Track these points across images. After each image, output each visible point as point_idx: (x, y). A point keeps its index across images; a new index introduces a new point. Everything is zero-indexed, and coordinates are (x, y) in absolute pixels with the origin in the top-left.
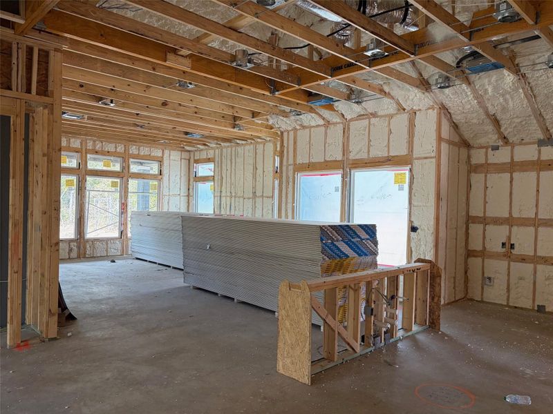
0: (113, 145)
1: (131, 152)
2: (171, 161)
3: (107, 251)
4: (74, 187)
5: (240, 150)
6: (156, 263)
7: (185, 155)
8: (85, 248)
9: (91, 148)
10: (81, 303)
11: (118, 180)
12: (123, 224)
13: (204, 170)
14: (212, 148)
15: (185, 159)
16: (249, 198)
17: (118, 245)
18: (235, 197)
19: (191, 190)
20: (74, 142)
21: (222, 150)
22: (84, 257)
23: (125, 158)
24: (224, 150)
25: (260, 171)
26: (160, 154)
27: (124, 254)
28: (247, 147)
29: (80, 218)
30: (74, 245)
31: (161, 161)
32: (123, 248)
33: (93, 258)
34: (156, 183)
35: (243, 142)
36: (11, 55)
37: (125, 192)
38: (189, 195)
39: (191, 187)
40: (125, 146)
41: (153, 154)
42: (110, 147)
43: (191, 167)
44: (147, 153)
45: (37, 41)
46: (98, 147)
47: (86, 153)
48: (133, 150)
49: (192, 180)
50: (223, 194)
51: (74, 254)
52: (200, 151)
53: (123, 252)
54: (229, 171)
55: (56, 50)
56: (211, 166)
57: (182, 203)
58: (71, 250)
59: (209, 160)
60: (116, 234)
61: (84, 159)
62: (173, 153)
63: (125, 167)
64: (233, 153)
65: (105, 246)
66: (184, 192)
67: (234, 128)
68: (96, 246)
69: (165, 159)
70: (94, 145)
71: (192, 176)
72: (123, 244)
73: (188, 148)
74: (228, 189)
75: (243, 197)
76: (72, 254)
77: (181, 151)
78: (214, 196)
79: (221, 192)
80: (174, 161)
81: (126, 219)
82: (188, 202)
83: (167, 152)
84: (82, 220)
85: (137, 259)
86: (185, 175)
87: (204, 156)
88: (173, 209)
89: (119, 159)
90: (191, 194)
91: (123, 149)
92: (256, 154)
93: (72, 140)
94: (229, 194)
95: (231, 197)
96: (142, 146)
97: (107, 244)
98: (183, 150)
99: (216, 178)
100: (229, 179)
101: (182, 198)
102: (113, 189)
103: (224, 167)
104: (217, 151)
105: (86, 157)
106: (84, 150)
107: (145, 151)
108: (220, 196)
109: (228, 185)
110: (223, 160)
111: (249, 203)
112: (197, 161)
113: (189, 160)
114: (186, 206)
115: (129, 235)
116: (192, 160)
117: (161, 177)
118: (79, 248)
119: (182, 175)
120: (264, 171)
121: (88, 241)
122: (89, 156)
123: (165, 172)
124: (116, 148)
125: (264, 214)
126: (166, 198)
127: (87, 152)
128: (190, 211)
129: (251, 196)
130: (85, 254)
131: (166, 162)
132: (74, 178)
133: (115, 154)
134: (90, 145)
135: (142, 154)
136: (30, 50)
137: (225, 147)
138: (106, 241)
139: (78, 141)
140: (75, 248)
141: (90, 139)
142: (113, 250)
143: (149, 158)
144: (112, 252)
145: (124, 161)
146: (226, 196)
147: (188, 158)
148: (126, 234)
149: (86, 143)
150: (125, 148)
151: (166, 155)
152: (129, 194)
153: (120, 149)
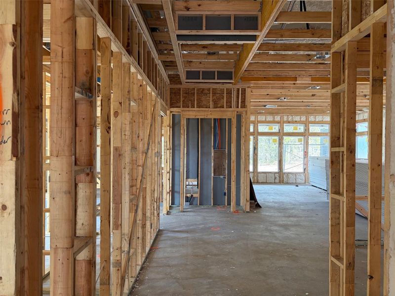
0: (299, 117)
1: (310, 120)
3: (296, 180)
4: (277, 143)
8: (283, 178)
9: (286, 120)
10: (268, 202)
11: (303, 138)
12: (306, 164)
14: (366, 112)
17: (303, 177)
22: (283, 183)
23: (306, 124)
26: (329, 120)
27: (306, 183)
29: (280, 160)
30: (277, 175)
32: (306, 179)
33: (287, 183)
36: (231, 93)
37: (306, 145)
40: (306, 116)
41: (324, 120)
42: (297, 118)
44: (320, 120)
45: (240, 86)
46: (290, 119)
48: (312, 118)
51: (277, 181)
53: (305, 181)
55: (248, 87)
58: (275, 178)
60: (302, 170)
61: (282, 126)
63: (307, 129)
65: (295, 177)
68: (289, 177)
70: (288, 118)
72: (305, 176)
81: (307, 161)
85: (313, 186)
89: (303, 125)
93: (276, 117)
96: (317, 115)
102: (299, 143)
106: (282, 121)
107: (319, 118)
118: (280, 177)
121: (285, 173)
122: (285, 124)
124: (301, 118)
127: (284, 122)
130: (283, 181)
132: (277, 138)
133: (300, 122)
134: (285, 118)
135: (317, 120)
136: (238, 90)
138: (295, 174)
139: (279, 117)
140: (278, 178)
141: (285, 115)
142: (299, 180)
143: (322, 123)
144: (299, 181)
145: (306, 126)
148: (308, 170)
149: (283, 117)
150: (306, 118)
152: (309, 146)
153: (303, 118)
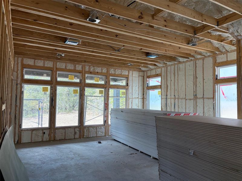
0: (100, 68)
1: (110, 73)
2: (134, 78)
3: (96, 133)
4: (78, 94)
5: (181, 66)
6: (127, 146)
7: (141, 74)
8: (84, 132)
9: (87, 70)
11: (104, 90)
12: (106, 116)
13: (154, 82)
14: (159, 67)
15: (141, 76)
16: (190, 100)
17: (103, 129)
18: (178, 99)
19: (145, 95)
20: (78, 67)
21: (167, 68)
22: (83, 137)
23: (107, 76)
24: (169, 68)
25: (200, 79)
26: (127, 74)
27: (106, 136)
28: (188, 63)
29: (81, 113)
30: (77, 130)
31: (127, 78)
32: (106, 131)
33: (88, 138)
34: (124, 91)
35: (185, 60)
37: (107, 97)
38: (144, 98)
39: (145, 93)
40: (107, 69)
41: (123, 74)
42: (99, 70)
43: (145, 81)
44: (119, 73)
46: (92, 69)
47: (85, 73)
48: (112, 71)
49: (145, 88)
50: (169, 97)
51: (77, 136)
52: (151, 70)
53: (106, 134)
54: (173, 81)
56: (159, 79)
57: (140, 103)
58: (75, 133)
59: (157, 76)
60: (102, 123)
61: (84, 77)
62: (134, 72)
63: (107, 82)
64: (176, 69)
65: (96, 130)
66: (140, 96)
67: (188, 44)
68: (90, 130)
69: (130, 76)
70: (90, 68)
71: (146, 86)
72: (106, 129)
73: (143, 69)
74: (173, 94)
75: (185, 98)
76: (76, 136)
77: (139, 71)
78: (162, 99)
79: (167, 95)
80: (135, 77)
81: (108, 113)
82: (143, 102)
83: (131, 72)
84: (82, 114)
85: (115, 140)
86: (141, 86)
87: (153, 73)
88: (135, 107)
89: (104, 77)
90: (145, 97)
91: (106, 71)
92: (196, 68)
93: (77, 66)
94: (173, 97)
95: (175, 99)
96: (117, 69)
97: (97, 129)
98: (140, 70)
99: (163, 87)
100: (173, 87)
101: (140, 100)
102: (100, 95)
103: (169, 79)
104: (163, 69)
105: (85, 75)
106: (84, 71)
107: (118, 72)
108: (166, 98)
109: (173, 91)
110: (168, 74)
111: (191, 104)
112: (149, 77)
113: (144, 77)
114: (142, 105)
115: (109, 123)
116: (145, 77)
117: (127, 87)
118: (80, 132)
119: (139, 86)
120: (204, 79)
121: (85, 127)
122: (86, 75)
123: (130, 84)
124: (102, 70)
125: (205, 111)
126: (131, 100)
128: (145, 108)
129: (192, 97)
130: (83, 135)
131: (130, 78)
132: (78, 89)
133: (101, 74)
134: (87, 69)
135: (117, 73)
137: (170, 65)
138: (96, 127)
139: (81, 66)
140: (78, 132)
141: (87, 65)
142: (100, 133)
143: (121, 76)
145: (106, 78)
146: (171, 98)
147: (142, 75)
148: (108, 123)
149: (85, 67)
150: (107, 70)
151: (130, 74)
152: (109, 98)
